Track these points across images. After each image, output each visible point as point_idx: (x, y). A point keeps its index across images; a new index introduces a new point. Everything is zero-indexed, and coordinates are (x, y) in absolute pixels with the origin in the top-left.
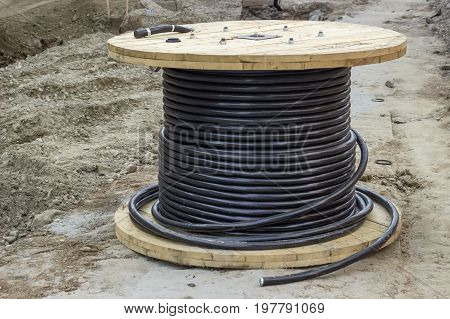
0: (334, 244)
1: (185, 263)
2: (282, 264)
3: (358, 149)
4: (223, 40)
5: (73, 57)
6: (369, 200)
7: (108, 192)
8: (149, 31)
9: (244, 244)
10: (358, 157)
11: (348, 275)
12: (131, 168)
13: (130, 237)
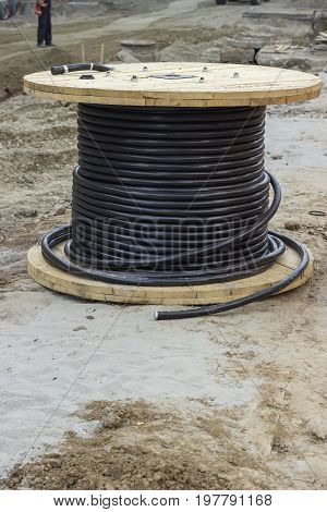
0: (237, 284)
1: (87, 297)
2: (181, 301)
3: (271, 191)
4: (134, 77)
5: (34, 106)
6: (282, 244)
7: (32, 232)
8: (66, 68)
9: (146, 280)
10: (271, 199)
11: (247, 313)
12: (60, 210)
13: (39, 271)
